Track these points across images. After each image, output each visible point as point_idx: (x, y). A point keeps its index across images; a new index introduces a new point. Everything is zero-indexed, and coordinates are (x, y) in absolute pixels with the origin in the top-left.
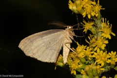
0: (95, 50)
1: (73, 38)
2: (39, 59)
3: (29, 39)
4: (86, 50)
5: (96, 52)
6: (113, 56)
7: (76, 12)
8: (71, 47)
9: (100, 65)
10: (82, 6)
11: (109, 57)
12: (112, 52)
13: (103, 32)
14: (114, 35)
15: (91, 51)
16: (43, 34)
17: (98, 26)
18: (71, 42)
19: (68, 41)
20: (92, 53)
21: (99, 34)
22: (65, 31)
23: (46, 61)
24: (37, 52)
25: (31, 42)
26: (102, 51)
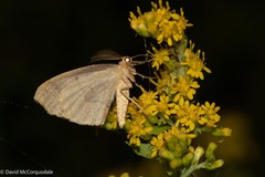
0: (176, 99)
1: (133, 80)
2: (74, 120)
3: (53, 84)
4: (158, 100)
5: (177, 103)
6: (210, 112)
7: (146, 35)
8: (131, 96)
9: (187, 127)
10: (156, 23)
11: (203, 113)
12: (207, 103)
13: (189, 68)
14: (209, 71)
15: (170, 103)
16: (79, 73)
17: (180, 57)
18: (131, 86)
19: (125, 86)
20: (171, 105)
21: (181, 70)
22: (119, 67)
23: (85, 123)
24: (70, 108)
25: (57, 88)
26: (187, 102)
